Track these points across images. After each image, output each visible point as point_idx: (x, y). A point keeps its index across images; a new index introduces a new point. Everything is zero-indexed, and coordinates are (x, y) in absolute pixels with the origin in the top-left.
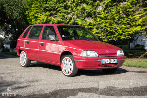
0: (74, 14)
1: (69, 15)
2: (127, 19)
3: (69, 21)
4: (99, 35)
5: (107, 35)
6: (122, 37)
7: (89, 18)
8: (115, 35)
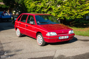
0: (50, 3)
1: (47, 4)
2: (81, 6)
3: (47, 7)
4: (64, 16)
5: (69, 16)
6: (78, 17)
7: (59, 5)
8: (73, 16)
